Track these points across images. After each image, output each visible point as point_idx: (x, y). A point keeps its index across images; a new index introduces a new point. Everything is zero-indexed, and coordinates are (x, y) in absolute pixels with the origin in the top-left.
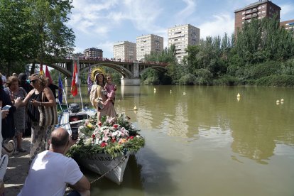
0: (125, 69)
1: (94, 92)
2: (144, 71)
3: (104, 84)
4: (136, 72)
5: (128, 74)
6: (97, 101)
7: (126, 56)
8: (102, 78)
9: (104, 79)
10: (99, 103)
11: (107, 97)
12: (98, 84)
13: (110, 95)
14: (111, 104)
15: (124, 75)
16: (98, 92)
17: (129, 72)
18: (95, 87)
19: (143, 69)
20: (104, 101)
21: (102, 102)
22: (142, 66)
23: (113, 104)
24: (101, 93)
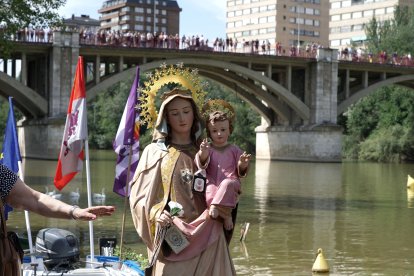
0: (276, 87)
1: (152, 176)
2: (364, 97)
3: (195, 144)
4: (325, 103)
5: (290, 111)
6: (158, 214)
7: (281, 29)
8: (187, 119)
9: (198, 121)
10: (168, 226)
11: (201, 203)
12: (169, 141)
13: (216, 194)
14: (217, 235)
15: (271, 115)
16: (167, 178)
17: (294, 100)
18: (157, 156)
19: (357, 85)
20: (188, 218)
21: (178, 222)
22: (354, 75)
23: (229, 234)
24: (180, 182)
